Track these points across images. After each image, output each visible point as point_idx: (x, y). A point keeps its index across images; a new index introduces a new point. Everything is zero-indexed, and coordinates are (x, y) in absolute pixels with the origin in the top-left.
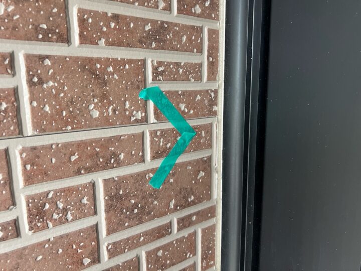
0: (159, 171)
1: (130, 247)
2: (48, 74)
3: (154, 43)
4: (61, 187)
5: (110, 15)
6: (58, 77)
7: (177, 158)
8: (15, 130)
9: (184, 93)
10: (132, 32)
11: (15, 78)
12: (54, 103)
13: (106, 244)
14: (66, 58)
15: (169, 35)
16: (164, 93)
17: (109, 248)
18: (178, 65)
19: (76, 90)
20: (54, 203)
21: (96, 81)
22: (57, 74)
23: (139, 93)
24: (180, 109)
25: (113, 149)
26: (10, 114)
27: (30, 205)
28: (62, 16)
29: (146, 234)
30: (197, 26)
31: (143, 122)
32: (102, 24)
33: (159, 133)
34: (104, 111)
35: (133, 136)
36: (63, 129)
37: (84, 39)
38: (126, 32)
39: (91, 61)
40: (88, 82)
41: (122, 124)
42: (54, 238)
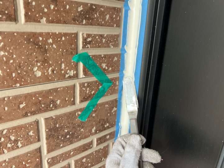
0: (86, 110)
1: (63, 159)
3: (84, 20)
4: (12, 126)
6: (8, 48)
7: (99, 100)
9: (105, 56)
10: (68, 13)
12: (5, 68)
13: (47, 159)
14: (14, 34)
15: (96, 14)
16: (91, 56)
17: (49, 161)
18: (102, 36)
19: (23, 57)
20: (7, 137)
21: (39, 50)
22: (7, 46)
23: (72, 57)
24: (102, 67)
29: (75, 150)
30: (117, 8)
31: (75, 77)
32: (43, 6)
33: (86, 85)
34: (45, 71)
35: (67, 88)
36: (13, 86)
37: (28, 18)
38: (63, 12)
39: (35, 35)
40: (33, 51)
41: (59, 80)
42: (8, 159)
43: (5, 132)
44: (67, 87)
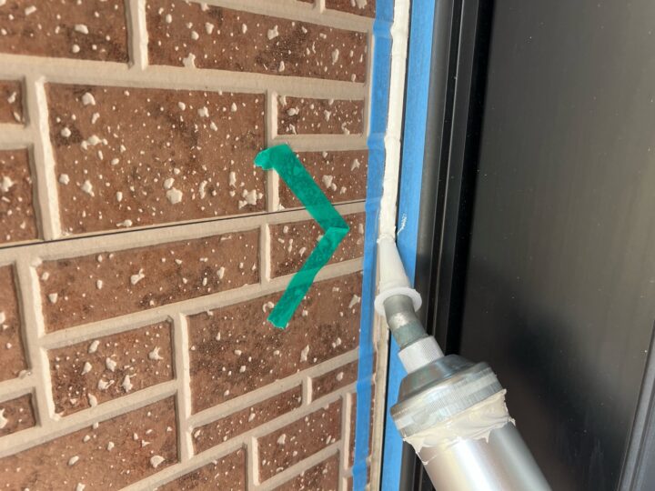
0: (286, 297)
1: (232, 432)
2: (91, 122)
3: (282, 63)
4: (113, 333)
5: (205, 7)
6: (109, 128)
7: (317, 272)
8: (28, 228)
10: (245, 43)
11: (28, 130)
12: (101, 177)
13: (191, 429)
14: (123, 92)
15: (310, 48)
16: (298, 156)
17: (196, 436)
18: (323, 104)
19: (142, 153)
20: (100, 361)
21: (179, 136)
22: (108, 121)
23: (254, 156)
24: (325, 186)
25: (206, 260)
26: (20, 199)
27: (58, 366)
28: (118, 10)
29: (259, 407)
30: (359, 33)
31: (260, 210)
32: (190, 25)
33: (286, 229)
34: (192, 190)
35: (242, 235)
36: (118, 225)
37: (157, 56)
38: (235, 41)
39: (170, 97)
40: (164, 137)
41: (224, 214)
42: (100, 423)
43: (94, 348)
44: (242, 233)
